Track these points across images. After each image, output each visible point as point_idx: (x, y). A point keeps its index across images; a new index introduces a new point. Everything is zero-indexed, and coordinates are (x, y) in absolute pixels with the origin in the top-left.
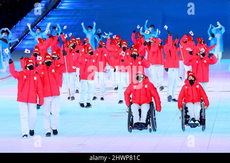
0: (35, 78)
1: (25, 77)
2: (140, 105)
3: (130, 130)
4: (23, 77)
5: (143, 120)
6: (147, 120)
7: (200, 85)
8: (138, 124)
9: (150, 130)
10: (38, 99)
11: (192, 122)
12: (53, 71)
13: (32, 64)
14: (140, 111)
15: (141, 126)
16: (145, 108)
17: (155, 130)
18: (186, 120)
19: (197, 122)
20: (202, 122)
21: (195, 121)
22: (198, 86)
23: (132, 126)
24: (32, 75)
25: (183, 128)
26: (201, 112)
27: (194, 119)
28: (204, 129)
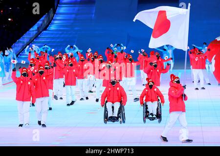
0: (29, 83)
1: (22, 82)
2: (113, 103)
3: (105, 122)
4: (20, 82)
5: (116, 115)
6: (118, 115)
7: (157, 89)
8: (111, 117)
9: (121, 122)
10: (31, 99)
11: (151, 116)
12: (44, 78)
13: (25, 72)
14: (113, 107)
15: (113, 119)
16: (117, 105)
17: (124, 122)
18: (147, 115)
19: (154, 116)
20: (159, 116)
21: (153, 115)
22: (155, 90)
23: (107, 119)
24: (27, 80)
25: (145, 121)
26: (157, 109)
27: (152, 114)
28: (160, 121)
